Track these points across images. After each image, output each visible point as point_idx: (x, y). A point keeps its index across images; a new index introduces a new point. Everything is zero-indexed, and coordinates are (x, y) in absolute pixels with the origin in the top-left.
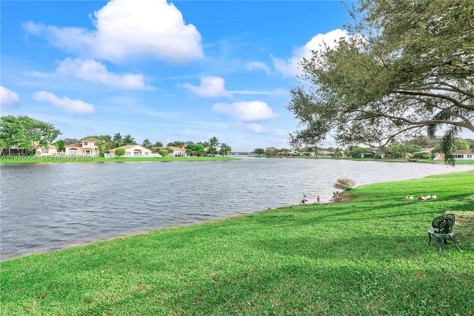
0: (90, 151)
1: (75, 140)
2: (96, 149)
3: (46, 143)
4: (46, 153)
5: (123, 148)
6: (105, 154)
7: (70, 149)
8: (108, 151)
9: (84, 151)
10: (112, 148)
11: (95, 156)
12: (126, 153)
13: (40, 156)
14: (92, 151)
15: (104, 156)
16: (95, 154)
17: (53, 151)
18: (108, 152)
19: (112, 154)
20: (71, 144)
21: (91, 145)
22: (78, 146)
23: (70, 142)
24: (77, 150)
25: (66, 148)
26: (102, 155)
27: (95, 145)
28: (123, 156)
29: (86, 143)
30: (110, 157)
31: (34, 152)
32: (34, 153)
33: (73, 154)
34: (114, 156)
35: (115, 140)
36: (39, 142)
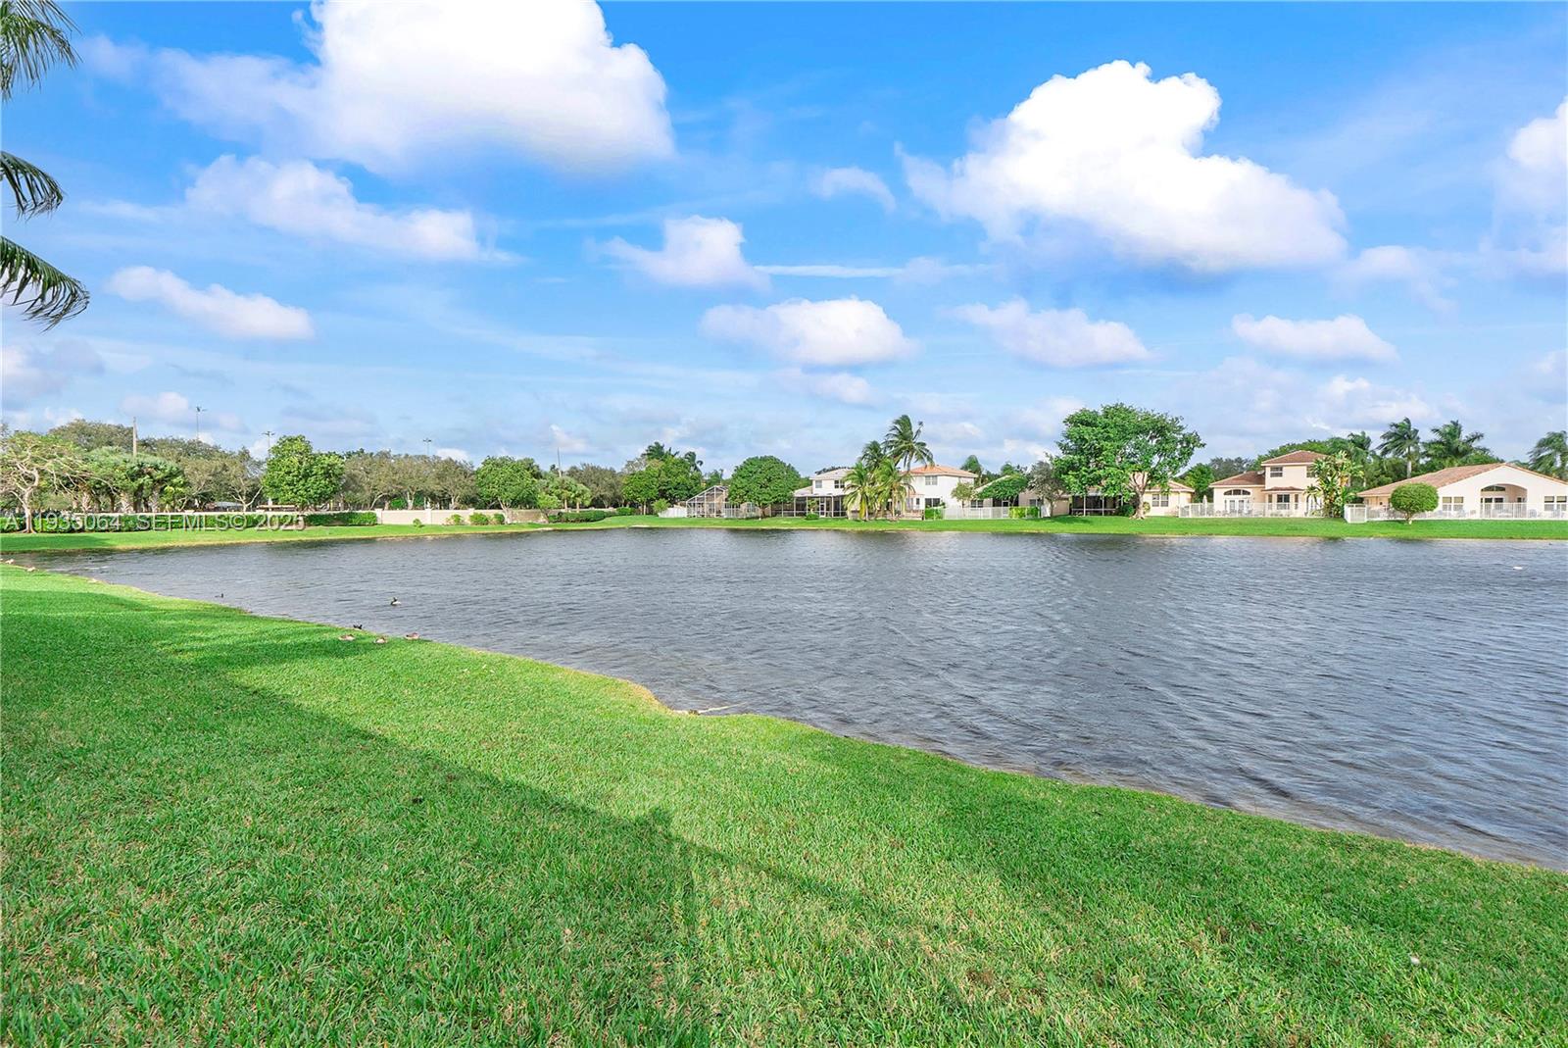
0: (1292, 498)
1: (1239, 460)
2: (1313, 488)
3: (1164, 477)
4: (1162, 506)
5: (1427, 483)
6: (1346, 507)
7: (1225, 494)
8: (1360, 495)
9: (1270, 496)
10: (1376, 482)
11: (1308, 516)
12: (1440, 501)
13: (1147, 514)
14: (1297, 496)
15: (1342, 516)
16: (1310, 508)
17: (1180, 500)
18: (1359, 501)
19: (1377, 508)
20: (1227, 477)
21: (1296, 476)
22: (1250, 481)
23: (1226, 469)
24: (1249, 493)
25: (1215, 491)
26: (1334, 512)
27: (1308, 475)
28: (1428, 516)
29: (1277, 468)
30: (1366, 520)
31: (1135, 503)
32: (1135, 507)
33: (1237, 508)
34: (1383, 517)
35: (1386, 451)
36: (1146, 473)
